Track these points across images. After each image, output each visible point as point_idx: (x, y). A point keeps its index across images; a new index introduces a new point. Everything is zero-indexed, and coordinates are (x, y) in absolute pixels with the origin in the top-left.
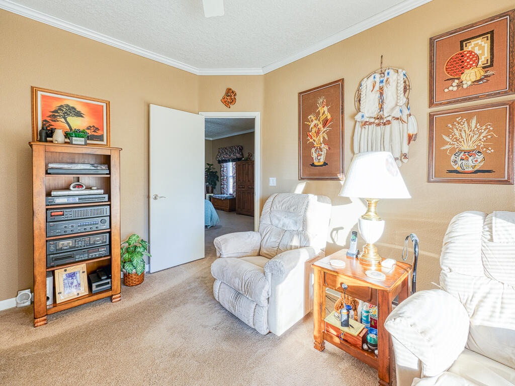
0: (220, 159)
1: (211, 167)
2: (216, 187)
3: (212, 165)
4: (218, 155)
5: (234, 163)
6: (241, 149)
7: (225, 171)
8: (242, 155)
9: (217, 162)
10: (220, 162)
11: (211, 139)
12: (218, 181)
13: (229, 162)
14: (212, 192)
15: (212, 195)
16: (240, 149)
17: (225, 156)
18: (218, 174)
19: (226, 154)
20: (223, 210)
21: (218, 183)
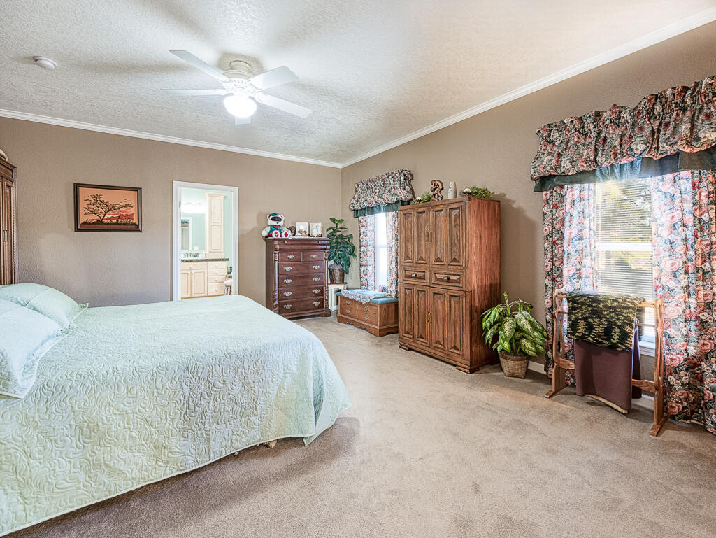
0: (357, 206)
1: (340, 226)
2: (350, 269)
3: (342, 221)
4: (354, 198)
5: (391, 214)
6: (409, 178)
7: (369, 234)
8: (412, 191)
9: (352, 213)
10: (357, 213)
11: (340, 166)
12: (355, 256)
13: (379, 210)
14: (342, 282)
15: (341, 287)
16: (406, 179)
17: (370, 199)
18: (355, 242)
19: (372, 192)
20: (365, 329)
21: (355, 262)
